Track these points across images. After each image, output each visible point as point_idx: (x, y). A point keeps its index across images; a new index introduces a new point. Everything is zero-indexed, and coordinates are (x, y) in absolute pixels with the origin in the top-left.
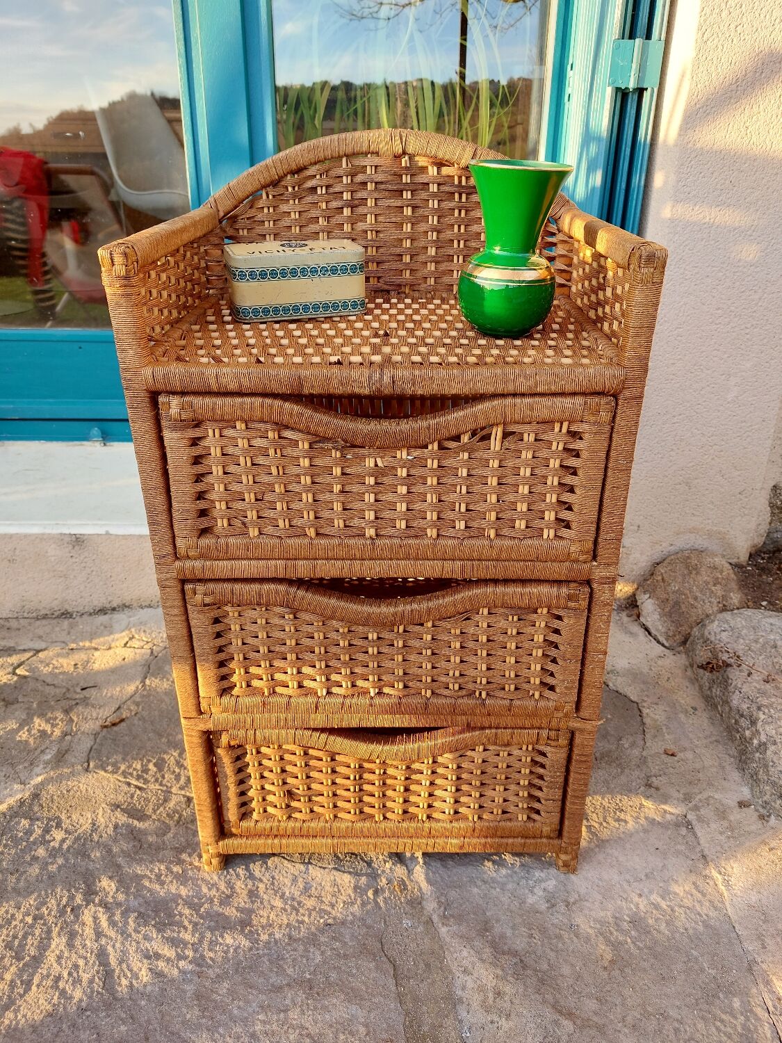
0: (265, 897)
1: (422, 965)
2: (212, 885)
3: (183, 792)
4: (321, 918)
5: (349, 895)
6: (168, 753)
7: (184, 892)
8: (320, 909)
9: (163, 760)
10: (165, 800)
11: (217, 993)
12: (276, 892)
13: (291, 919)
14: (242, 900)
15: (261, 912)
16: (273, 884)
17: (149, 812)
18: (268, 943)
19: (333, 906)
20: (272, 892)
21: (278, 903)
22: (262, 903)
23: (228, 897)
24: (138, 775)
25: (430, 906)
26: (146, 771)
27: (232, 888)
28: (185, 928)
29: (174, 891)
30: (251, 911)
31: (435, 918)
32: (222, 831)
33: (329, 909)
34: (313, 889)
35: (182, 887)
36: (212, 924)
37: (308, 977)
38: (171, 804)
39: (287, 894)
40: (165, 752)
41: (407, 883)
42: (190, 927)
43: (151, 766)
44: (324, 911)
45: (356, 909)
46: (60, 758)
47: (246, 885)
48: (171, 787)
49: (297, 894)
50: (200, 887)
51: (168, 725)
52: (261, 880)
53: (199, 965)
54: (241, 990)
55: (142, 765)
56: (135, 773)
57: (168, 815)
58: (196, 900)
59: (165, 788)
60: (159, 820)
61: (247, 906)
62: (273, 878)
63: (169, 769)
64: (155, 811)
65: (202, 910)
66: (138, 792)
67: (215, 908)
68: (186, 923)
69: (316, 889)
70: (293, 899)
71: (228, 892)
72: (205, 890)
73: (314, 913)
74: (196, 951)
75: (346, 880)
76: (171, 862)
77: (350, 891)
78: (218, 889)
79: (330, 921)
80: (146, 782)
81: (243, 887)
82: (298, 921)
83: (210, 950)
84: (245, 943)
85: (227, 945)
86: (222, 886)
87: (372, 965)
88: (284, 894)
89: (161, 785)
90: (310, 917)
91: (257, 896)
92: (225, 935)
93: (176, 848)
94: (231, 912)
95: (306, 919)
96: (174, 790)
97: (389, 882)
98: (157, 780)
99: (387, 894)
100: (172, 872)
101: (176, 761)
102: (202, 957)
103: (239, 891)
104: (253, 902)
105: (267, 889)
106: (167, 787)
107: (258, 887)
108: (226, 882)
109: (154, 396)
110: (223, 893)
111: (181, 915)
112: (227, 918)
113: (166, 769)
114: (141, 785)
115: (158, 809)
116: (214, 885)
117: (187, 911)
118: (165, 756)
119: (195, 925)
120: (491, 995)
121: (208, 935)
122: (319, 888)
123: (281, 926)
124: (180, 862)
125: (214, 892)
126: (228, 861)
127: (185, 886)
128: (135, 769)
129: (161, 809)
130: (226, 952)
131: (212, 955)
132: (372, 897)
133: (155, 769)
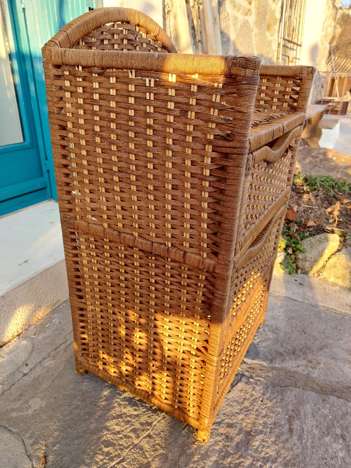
0: (235, 421)
1: (292, 378)
2: (216, 443)
3: (141, 438)
4: (258, 402)
5: (250, 388)
6: (102, 437)
7: (214, 458)
8: (253, 401)
9: (105, 441)
10: (141, 449)
11: (285, 457)
12: (234, 415)
13: (254, 413)
14: (232, 432)
15: (244, 425)
16: (228, 415)
17: (145, 461)
18: (264, 427)
19: (252, 396)
20: (233, 417)
21: (241, 417)
22: (238, 423)
23: (227, 437)
24: (109, 460)
25: (264, 364)
26: (108, 454)
27: (222, 434)
28: (242, 462)
29: (211, 464)
30: (241, 430)
31: (271, 365)
33: (253, 398)
34: (239, 400)
35: (211, 459)
36: (243, 449)
37: (287, 417)
38: (147, 446)
39: (237, 411)
40: (100, 438)
41: (251, 366)
42: (242, 460)
43: (106, 450)
44: (254, 399)
45: (258, 388)
47: (223, 427)
48: (133, 443)
49: (239, 407)
50: (214, 449)
51: (75, 429)
52: (223, 420)
53: (268, 461)
54: (288, 445)
55: (102, 455)
56: (105, 461)
57: (153, 451)
58: (223, 454)
59: (131, 447)
60: (154, 458)
61: (237, 430)
62: (224, 414)
63: (116, 440)
64: (146, 458)
65: (231, 452)
66: (124, 464)
67: (232, 445)
68: (238, 461)
69: (240, 399)
70: (242, 410)
71: (224, 437)
72: (217, 448)
73: (254, 404)
74: (258, 461)
76: (190, 459)
77: (248, 386)
78: (220, 441)
79: (261, 399)
80: (119, 456)
81: (223, 429)
82: (256, 411)
83: (260, 453)
84: (261, 437)
85: (260, 445)
86: (219, 438)
87: (289, 392)
88: (237, 413)
89: (127, 448)
90: (255, 406)
91: (233, 424)
92: (252, 444)
93: (180, 455)
94: (237, 439)
95: (256, 408)
96: (136, 442)
97: (248, 371)
98: (121, 450)
99: (254, 375)
100: (197, 461)
101: (111, 434)
102: (264, 458)
103: (225, 432)
104: (236, 427)
105: (230, 419)
106: (131, 445)
107: (227, 423)
108: (217, 436)
110: (223, 439)
111: (231, 463)
112: (241, 440)
113: (115, 442)
114: (119, 460)
115: (146, 456)
116: (216, 442)
117: (229, 460)
118: (103, 439)
119: (241, 456)
120: (310, 364)
121: (250, 452)
122: (240, 397)
123: (256, 419)
124: (193, 455)
125: (221, 444)
127: (211, 456)
128: (102, 460)
129: (147, 453)
130: (264, 446)
131: (263, 454)
132: (254, 380)
133: (110, 448)
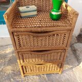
3: (19, 68)
7: (20, 80)
31: (47, 81)
32: (24, 73)
40: (16, 63)
41: (44, 77)
46: (4, 65)
49: (33, 79)
55: (14, 65)
75: (38, 77)
81: (27, 79)
86: (24, 79)
93: (19, 75)
109: (13, 33)
126: (25, 76)
